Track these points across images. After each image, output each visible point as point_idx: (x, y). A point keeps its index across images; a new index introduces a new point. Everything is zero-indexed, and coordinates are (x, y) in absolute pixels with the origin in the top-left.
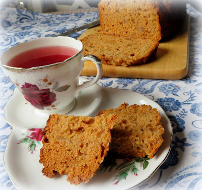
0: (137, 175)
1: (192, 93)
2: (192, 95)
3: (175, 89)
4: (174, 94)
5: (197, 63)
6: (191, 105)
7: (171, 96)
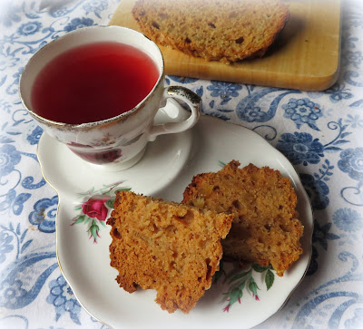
0: (257, 298)
1: (343, 123)
2: (342, 129)
3: (312, 113)
4: (311, 126)
5: (354, 50)
6: (340, 152)
7: (305, 129)
